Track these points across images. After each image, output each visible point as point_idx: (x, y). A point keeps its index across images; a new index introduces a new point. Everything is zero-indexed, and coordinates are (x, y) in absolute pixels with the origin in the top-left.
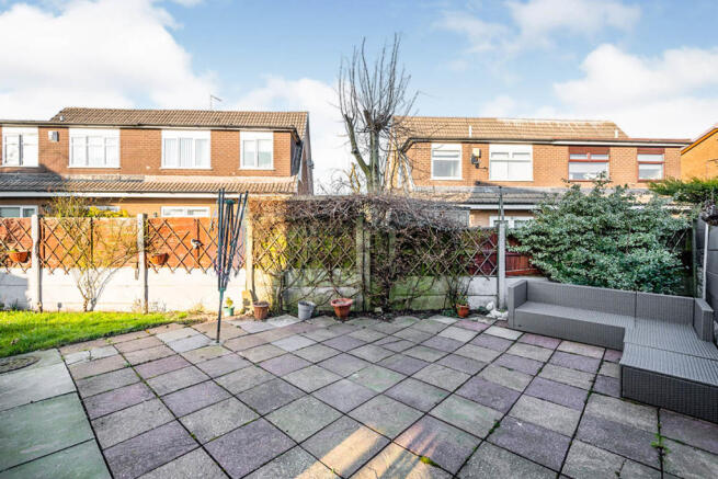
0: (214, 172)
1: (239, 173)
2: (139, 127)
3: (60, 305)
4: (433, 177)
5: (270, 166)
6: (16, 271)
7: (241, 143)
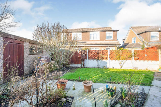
0: (100, 40)
1: (106, 40)
2: (86, 32)
3: (114, 67)
4: (151, 40)
5: (112, 39)
6: (104, 60)
7: (106, 34)
